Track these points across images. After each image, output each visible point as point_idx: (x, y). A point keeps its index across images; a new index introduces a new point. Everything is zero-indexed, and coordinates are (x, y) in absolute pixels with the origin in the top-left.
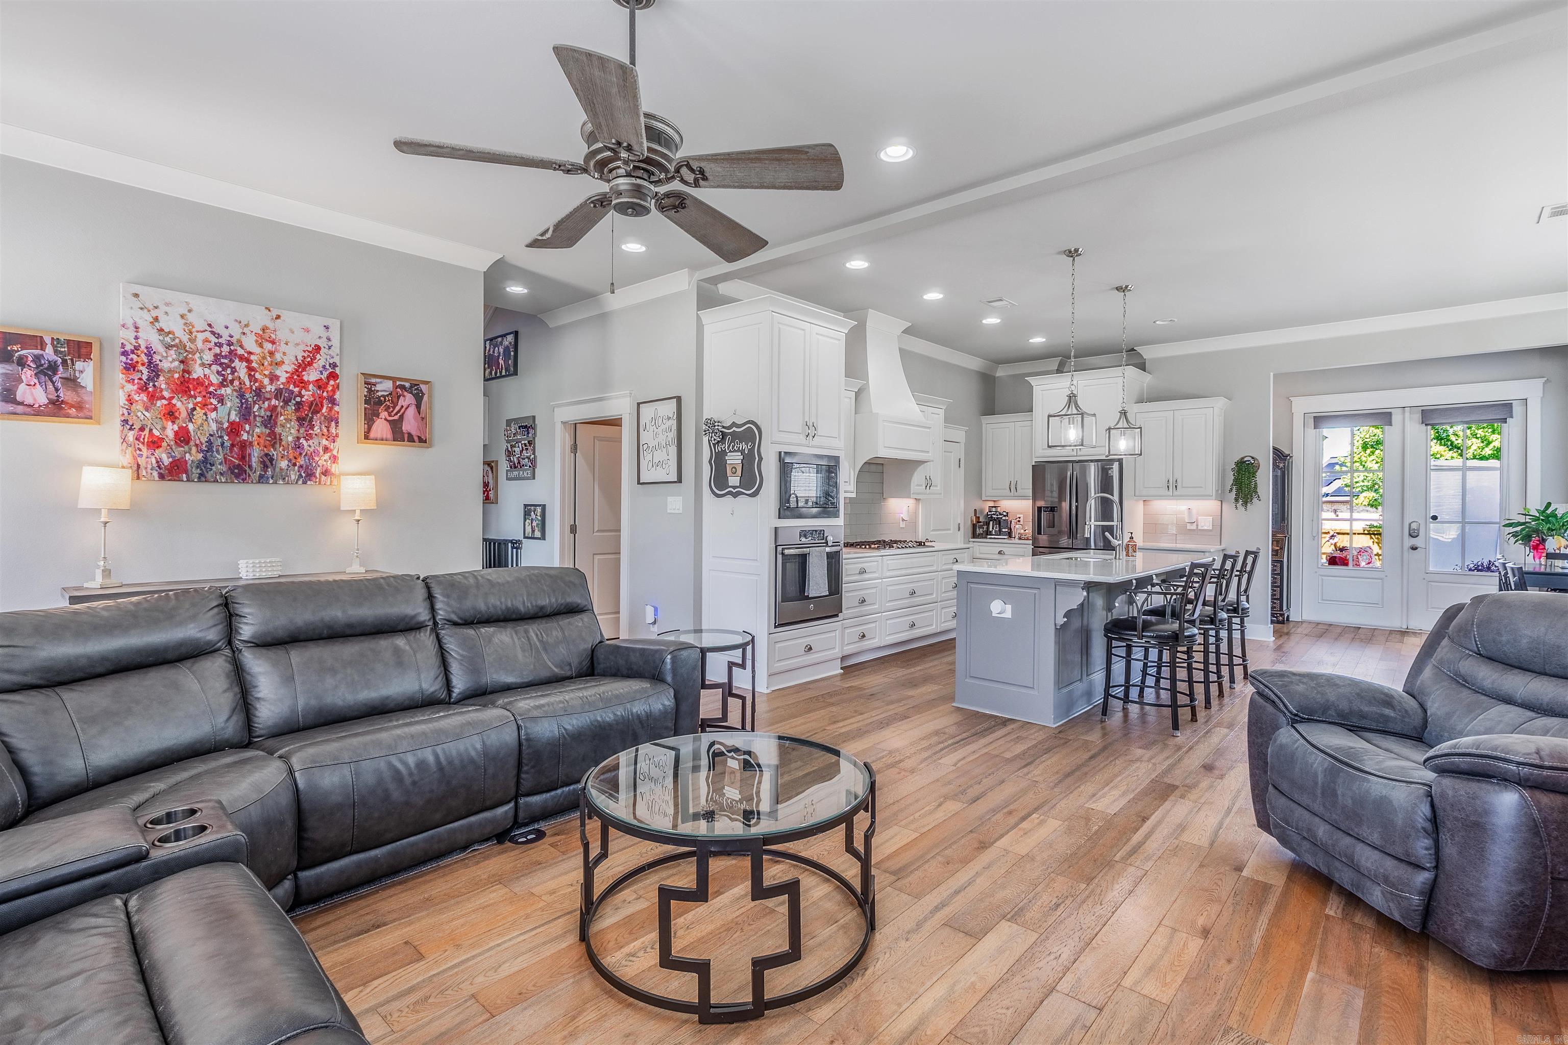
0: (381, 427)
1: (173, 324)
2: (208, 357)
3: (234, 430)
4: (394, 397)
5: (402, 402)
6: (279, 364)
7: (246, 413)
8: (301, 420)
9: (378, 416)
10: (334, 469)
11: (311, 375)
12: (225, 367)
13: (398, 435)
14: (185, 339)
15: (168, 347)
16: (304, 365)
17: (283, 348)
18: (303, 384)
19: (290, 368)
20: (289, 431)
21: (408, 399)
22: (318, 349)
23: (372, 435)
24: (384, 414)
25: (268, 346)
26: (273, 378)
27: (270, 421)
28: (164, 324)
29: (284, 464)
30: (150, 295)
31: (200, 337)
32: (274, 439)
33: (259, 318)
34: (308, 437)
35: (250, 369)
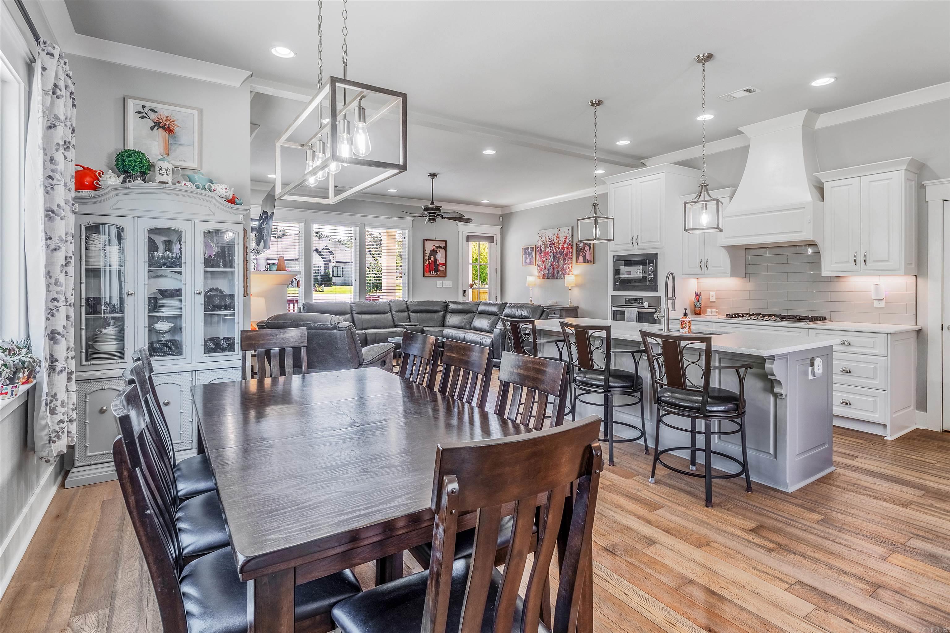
0: (581, 259)
1: (544, 239)
2: (549, 245)
3: (552, 264)
4: (584, 247)
5: (586, 249)
6: (560, 244)
7: (554, 260)
8: (564, 259)
9: (580, 255)
10: (570, 273)
11: (566, 246)
12: (551, 247)
13: (585, 261)
14: (545, 241)
15: (543, 244)
16: (564, 243)
17: (561, 239)
18: (564, 248)
19: (561, 244)
20: (562, 263)
21: (587, 248)
22: (567, 237)
23: (579, 262)
24: (581, 254)
25: (558, 239)
26: (559, 248)
27: (558, 261)
28: (542, 239)
29: (561, 273)
30: (541, 232)
31: (547, 240)
32: (559, 265)
33: (556, 231)
34: (565, 264)
35: (555, 247)
